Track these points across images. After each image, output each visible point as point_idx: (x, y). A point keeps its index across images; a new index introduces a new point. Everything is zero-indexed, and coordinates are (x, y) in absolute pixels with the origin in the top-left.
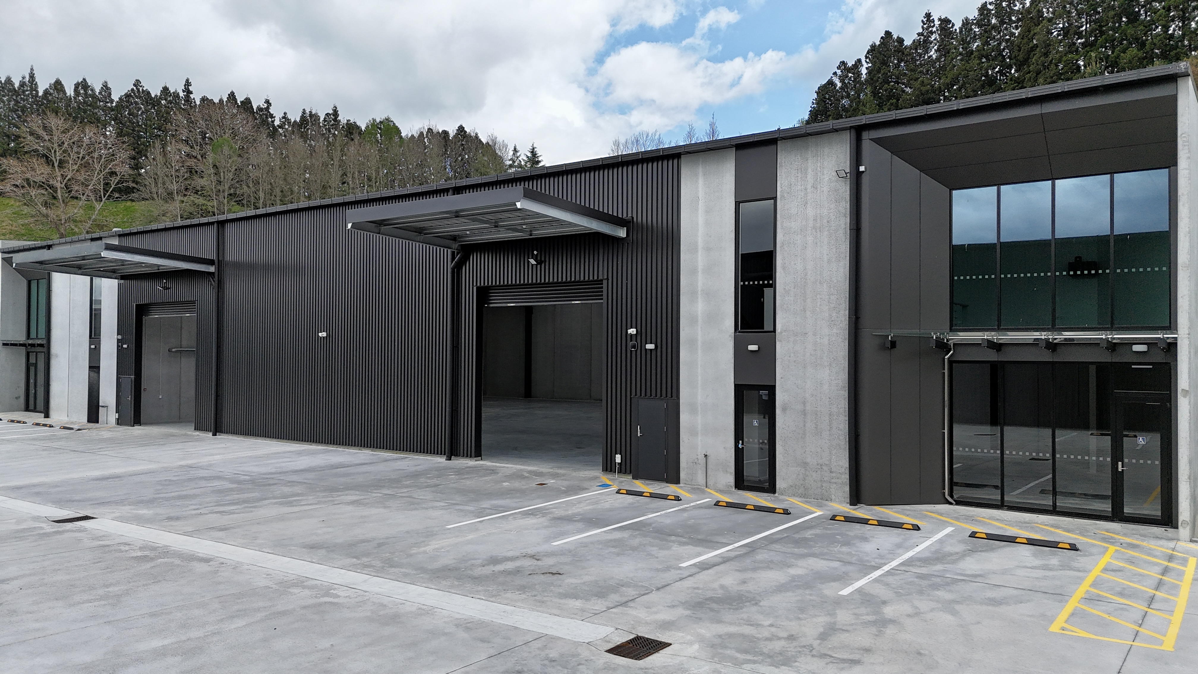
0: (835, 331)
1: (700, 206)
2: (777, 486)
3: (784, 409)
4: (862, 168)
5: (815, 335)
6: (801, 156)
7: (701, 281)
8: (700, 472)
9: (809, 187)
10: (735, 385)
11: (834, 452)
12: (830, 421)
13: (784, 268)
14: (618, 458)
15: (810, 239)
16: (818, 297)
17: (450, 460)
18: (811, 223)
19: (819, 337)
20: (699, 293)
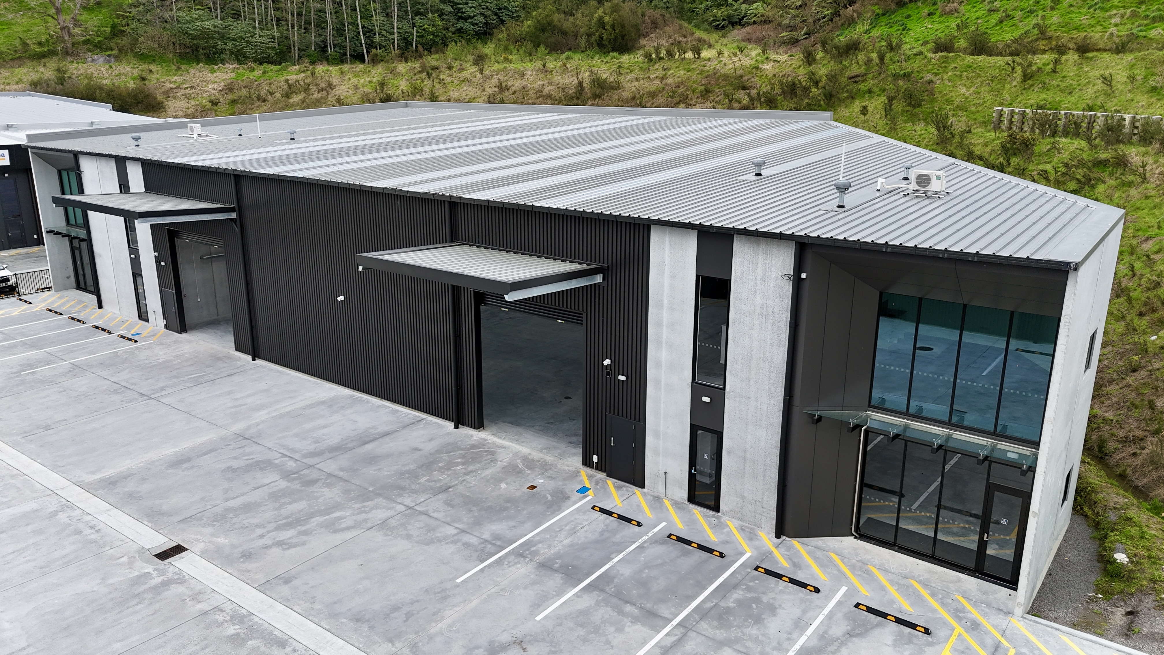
0: (772, 402)
1: (666, 269)
2: (721, 508)
3: (729, 452)
4: (804, 276)
5: (756, 400)
6: (753, 250)
7: (665, 333)
8: (660, 483)
9: (758, 278)
10: (691, 424)
11: (766, 493)
12: (765, 470)
13: (734, 341)
14: (595, 458)
15: (757, 323)
16: (761, 371)
17: (457, 427)
18: (758, 310)
19: (759, 403)
20: (664, 343)
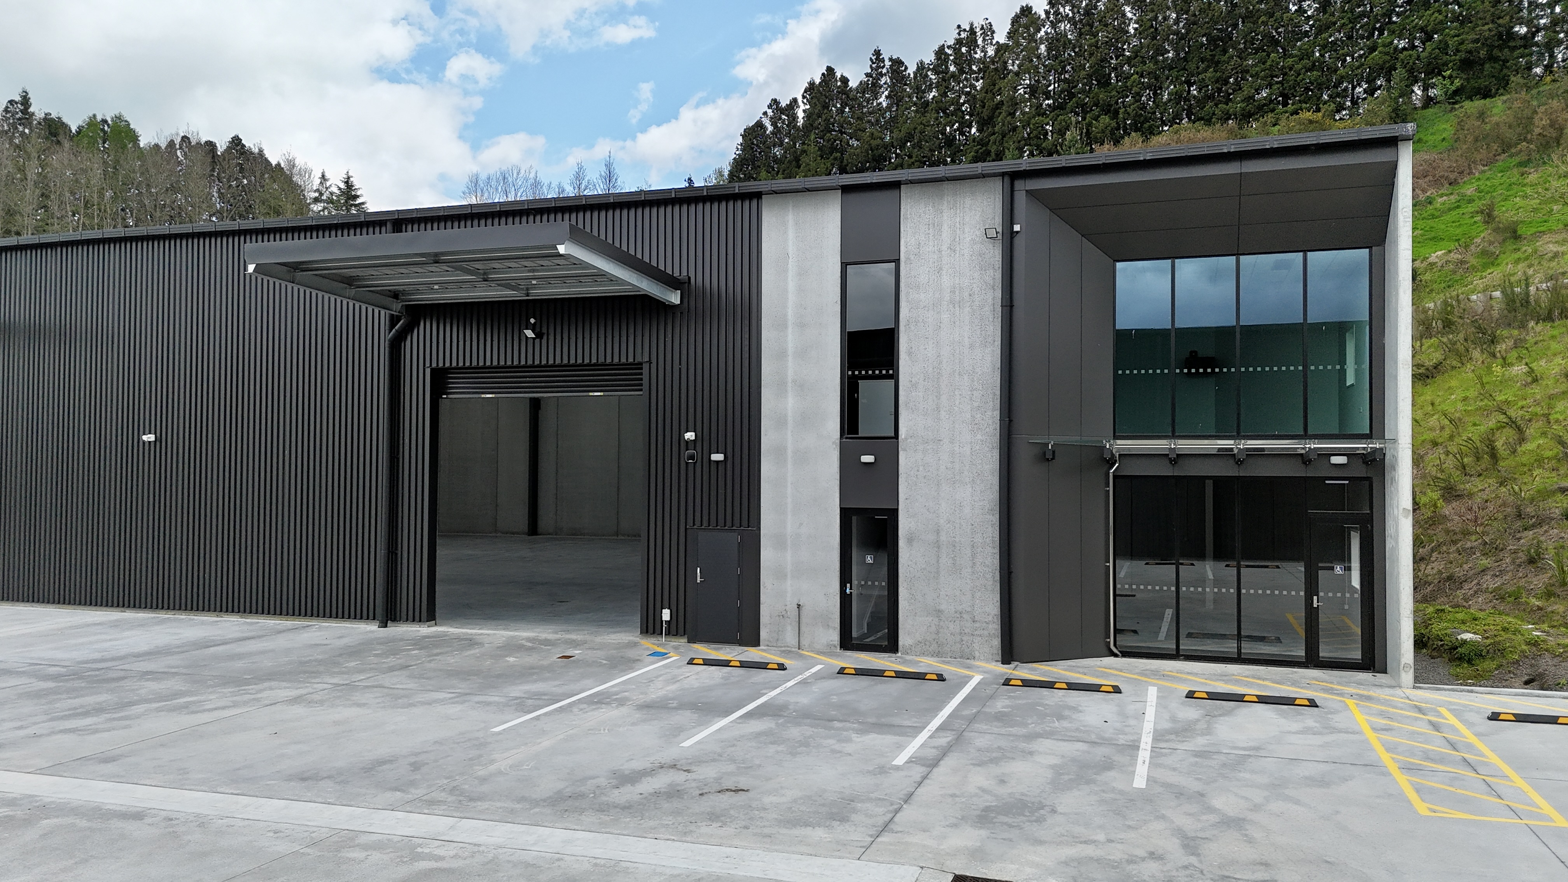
0: (979, 437)
1: (790, 266)
2: (901, 643)
3: (910, 541)
4: (1017, 228)
5: (952, 442)
6: (934, 207)
7: (791, 368)
8: (789, 628)
9: (944, 248)
10: (841, 509)
11: (978, 595)
12: (974, 556)
13: (910, 354)
14: (666, 615)
15: (945, 316)
16: (956, 393)
17: (386, 626)
18: (947, 297)
19: (957, 445)
20: (790, 384)
